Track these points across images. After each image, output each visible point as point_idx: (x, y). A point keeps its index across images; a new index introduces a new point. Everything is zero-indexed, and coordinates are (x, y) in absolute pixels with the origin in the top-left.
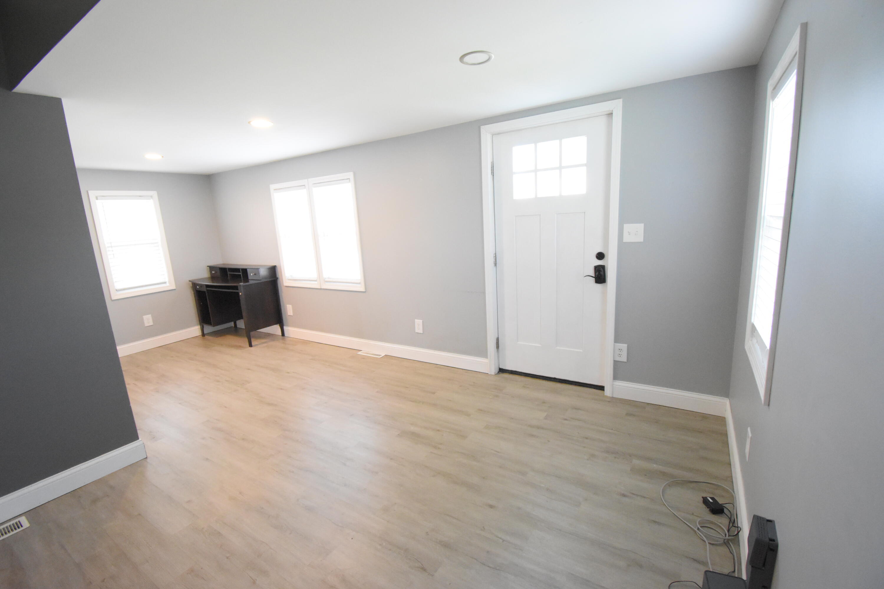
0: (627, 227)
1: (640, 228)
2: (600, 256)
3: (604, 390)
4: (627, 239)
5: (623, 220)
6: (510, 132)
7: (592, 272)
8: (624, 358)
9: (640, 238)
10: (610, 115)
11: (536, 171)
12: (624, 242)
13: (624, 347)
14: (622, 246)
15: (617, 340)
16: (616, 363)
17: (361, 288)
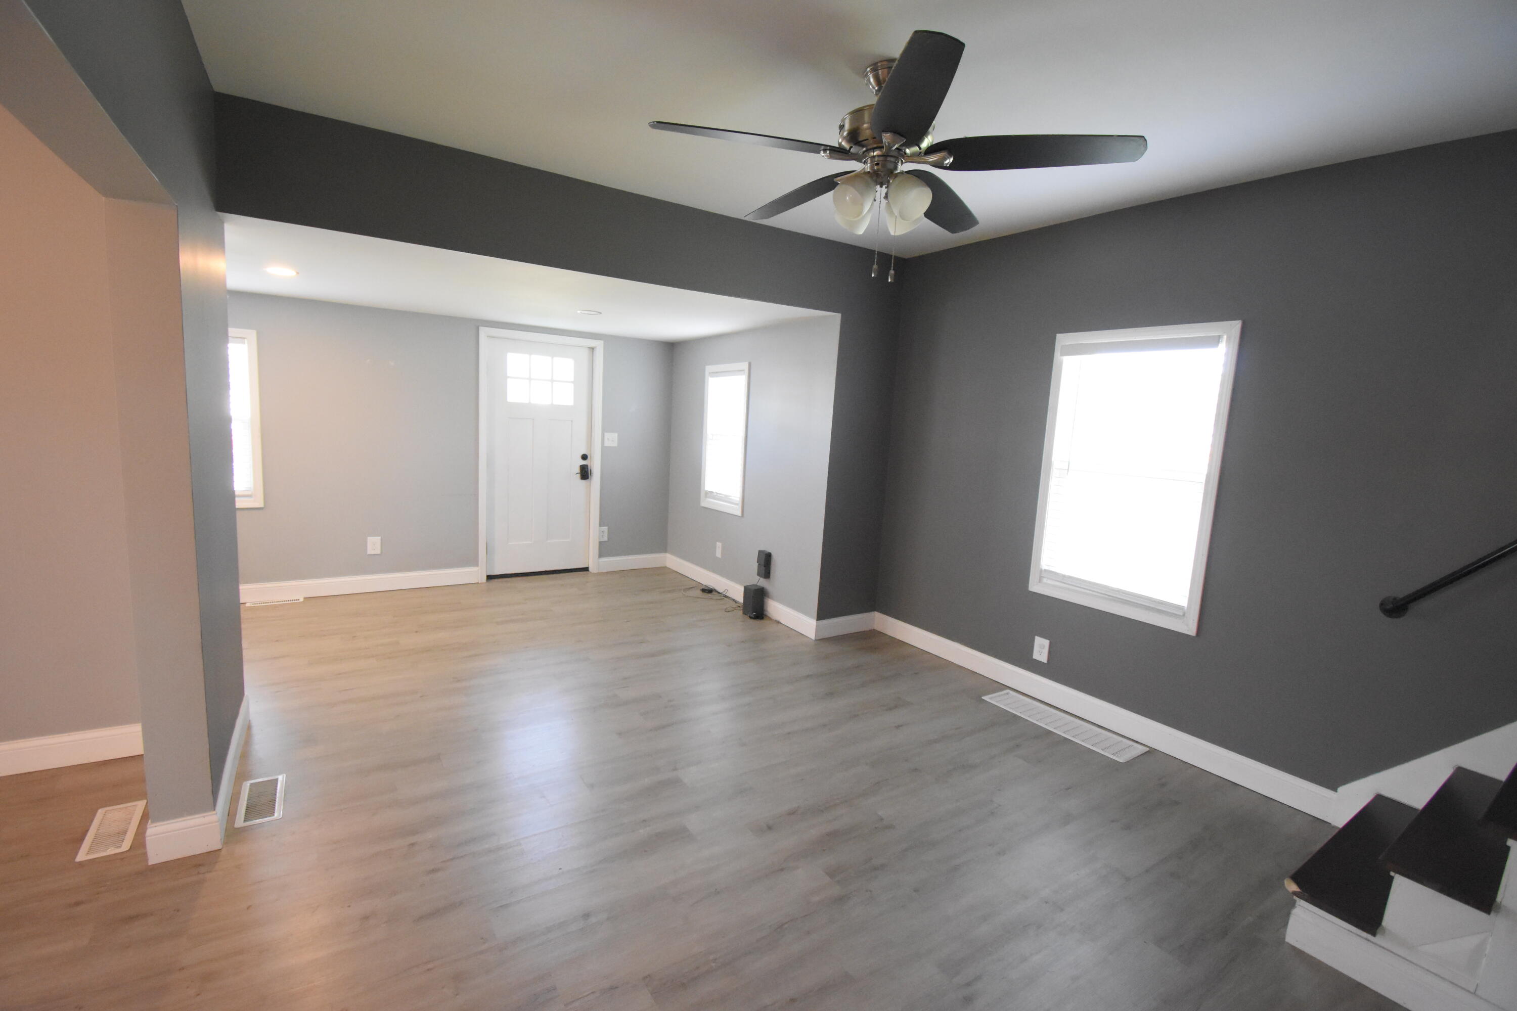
0: (607, 435)
1: (615, 436)
2: (584, 457)
3: (588, 570)
4: (607, 444)
5: (604, 430)
6: (505, 338)
7: (578, 470)
8: (606, 539)
9: (615, 444)
10: (592, 349)
11: (530, 379)
12: (606, 447)
13: (605, 529)
14: (604, 449)
15: (601, 525)
16: (601, 543)
17: (259, 503)
